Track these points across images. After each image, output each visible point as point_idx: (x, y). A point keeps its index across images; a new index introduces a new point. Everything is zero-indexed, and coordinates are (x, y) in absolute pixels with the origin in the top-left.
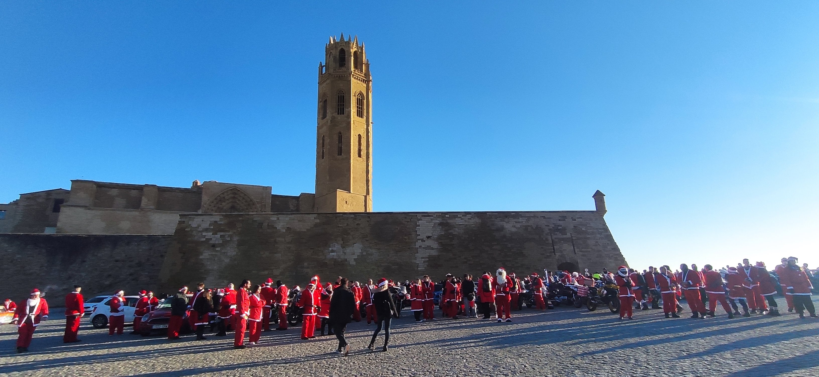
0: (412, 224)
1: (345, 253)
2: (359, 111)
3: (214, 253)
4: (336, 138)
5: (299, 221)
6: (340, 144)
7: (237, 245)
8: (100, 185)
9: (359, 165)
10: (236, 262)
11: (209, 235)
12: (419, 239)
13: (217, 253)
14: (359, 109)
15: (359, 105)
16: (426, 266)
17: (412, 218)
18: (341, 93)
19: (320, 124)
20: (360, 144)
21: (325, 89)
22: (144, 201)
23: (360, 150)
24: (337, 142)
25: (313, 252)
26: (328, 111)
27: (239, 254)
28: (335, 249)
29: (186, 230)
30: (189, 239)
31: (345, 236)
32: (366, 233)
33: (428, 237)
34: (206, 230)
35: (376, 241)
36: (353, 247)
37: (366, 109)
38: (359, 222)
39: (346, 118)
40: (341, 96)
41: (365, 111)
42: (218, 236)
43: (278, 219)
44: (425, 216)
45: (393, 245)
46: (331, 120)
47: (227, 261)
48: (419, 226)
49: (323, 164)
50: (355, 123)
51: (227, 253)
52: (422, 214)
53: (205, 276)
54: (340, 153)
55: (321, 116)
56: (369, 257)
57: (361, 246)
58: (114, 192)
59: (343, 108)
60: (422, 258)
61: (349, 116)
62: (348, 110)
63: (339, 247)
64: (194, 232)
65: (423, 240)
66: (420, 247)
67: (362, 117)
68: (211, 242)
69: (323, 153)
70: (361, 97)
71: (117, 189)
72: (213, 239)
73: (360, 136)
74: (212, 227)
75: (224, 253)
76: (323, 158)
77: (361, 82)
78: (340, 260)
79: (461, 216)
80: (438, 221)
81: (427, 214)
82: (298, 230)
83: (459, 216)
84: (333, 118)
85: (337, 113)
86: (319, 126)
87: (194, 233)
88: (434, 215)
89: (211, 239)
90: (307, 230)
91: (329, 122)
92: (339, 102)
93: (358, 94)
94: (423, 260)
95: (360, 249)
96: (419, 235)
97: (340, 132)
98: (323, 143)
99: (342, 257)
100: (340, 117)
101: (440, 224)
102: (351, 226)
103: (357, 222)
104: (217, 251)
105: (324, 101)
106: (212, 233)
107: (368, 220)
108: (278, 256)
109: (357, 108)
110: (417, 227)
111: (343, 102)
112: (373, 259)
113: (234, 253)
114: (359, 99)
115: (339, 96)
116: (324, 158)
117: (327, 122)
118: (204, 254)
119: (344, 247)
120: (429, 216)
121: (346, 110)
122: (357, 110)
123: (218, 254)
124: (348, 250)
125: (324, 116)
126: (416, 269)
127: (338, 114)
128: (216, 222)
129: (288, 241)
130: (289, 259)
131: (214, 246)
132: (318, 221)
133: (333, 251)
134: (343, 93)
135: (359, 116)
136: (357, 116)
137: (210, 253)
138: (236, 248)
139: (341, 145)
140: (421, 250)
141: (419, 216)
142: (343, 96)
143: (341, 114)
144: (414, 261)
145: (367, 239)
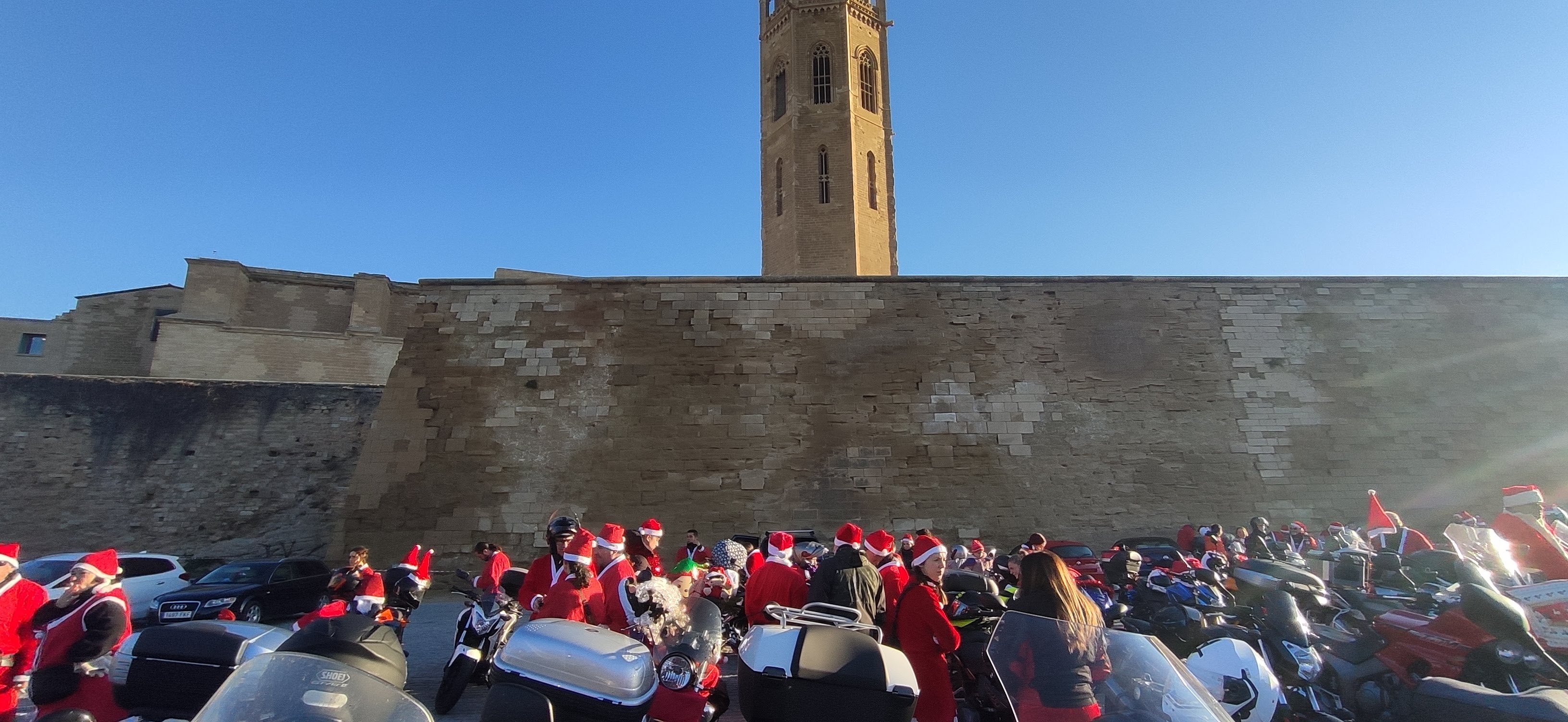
0: (1205, 317)
1: (988, 416)
2: (867, 95)
3: (534, 409)
4: (813, 159)
5: (815, 304)
6: (824, 176)
7: (609, 383)
8: (257, 277)
9: (872, 227)
10: (610, 442)
11: (517, 347)
12: (1242, 370)
13: (543, 409)
14: (867, 90)
15: (866, 82)
16: (1285, 465)
17: (1199, 299)
18: (821, 52)
19: (769, 134)
20: (872, 177)
21: (779, 47)
22: (358, 312)
23: (872, 192)
24: (817, 171)
25: (875, 410)
26: (789, 98)
27: (619, 412)
28: (949, 399)
29: (440, 330)
30: (452, 361)
31: (982, 357)
32: (1052, 346)
33: (1273, 363)
34: (507, 332)
35: (1089, 374)
36: (1015, 392)
37: (881, 93)
38: (1022, 310)
39: (836, 111)
40: (821, 58)
41: (880, 96)
42: (547, 350)
43: (744, 296)
44: (1242, 291)
45: (1153, 389)
46: (799, 118)
47: (578, 435)
48: (1230, 323)
49: (781, 228)
50: (859, 123)
51: (576, 408)
52: (1233, 285)
53: (506, 489)
54: (825, 197)
55: (770, 114)
56: (1076, 430)
57: (1041, 390)
58: (290, 293)
59: (828, 88)
60: (1267, 435)
61: (844, 106)
62: (840, 91)
63: (965, 391)
64: (467, 338)
65: (1255, 374)
66: (1251, 395)
67: (873, 111)
68: (524, 372)
69: (780, 202)
70: (870, 63)
71: (297, 287)
72: (532, 362)
73: (870, 155)
74: (525, 324)
75: (569, 408)
76: (780, 213)
77: (868, 25)
78: (972, 439)
79: (1372, 291)
80: (1294, 310)
81: (1251, 285)
82: (815, 334)
83: (1364, 292)
84: (804, 115)
85: (813, 100)
86: (765, 138)
87: (468, 341)
88: (1275, 287)
89: (523, 362)
90: (847, 333)
91: (794, 121)
92: (816, 74)
93: (863, 55)
94: (1272, 442)
95: (1039, 400)
96: (1239, 355)
97: (823, 145)
98: (779, 179)
99: (980, 428)
100: (820, 110)
101: (1303, 319)
102: (995, 322)
103: (1013, 310)
104: (545, 403)
105: (777, 77)
106: (525, 343)
107: (1051, 302)
108: (754, 422)
109: (862, 88)
110: (1225, 329)
111: (828, 73)
112: (1092, 437)
113: (602, 410)
114: (866, 67)
115: (815, 60)
116: (784, 212)
117: (790, 123)
118: (501, 413)
119: (981, 395)
120: (1256, 291)
121: (835, 91)
122: (863, 93)
123: (549, 412)
124: (997, 405)
125: (780, 110)
126: (1251, 473)
127: (816, 102)
128: (537, 306)
129: (783, 372)
130: (793, 434)
131: (532, 384)
132: (879, 304)
133: (943, 407)
134: (827, 52)
135: (867, 109)
136: (863, 106)
137: (518, 409)
138: (606, 392)
139: (827, 178)
140: (1256, 405)
141: (1224, 293)
142: (827, 59)
143: (822, 102)
144: (1237, 446)
145: (1060, 366)
